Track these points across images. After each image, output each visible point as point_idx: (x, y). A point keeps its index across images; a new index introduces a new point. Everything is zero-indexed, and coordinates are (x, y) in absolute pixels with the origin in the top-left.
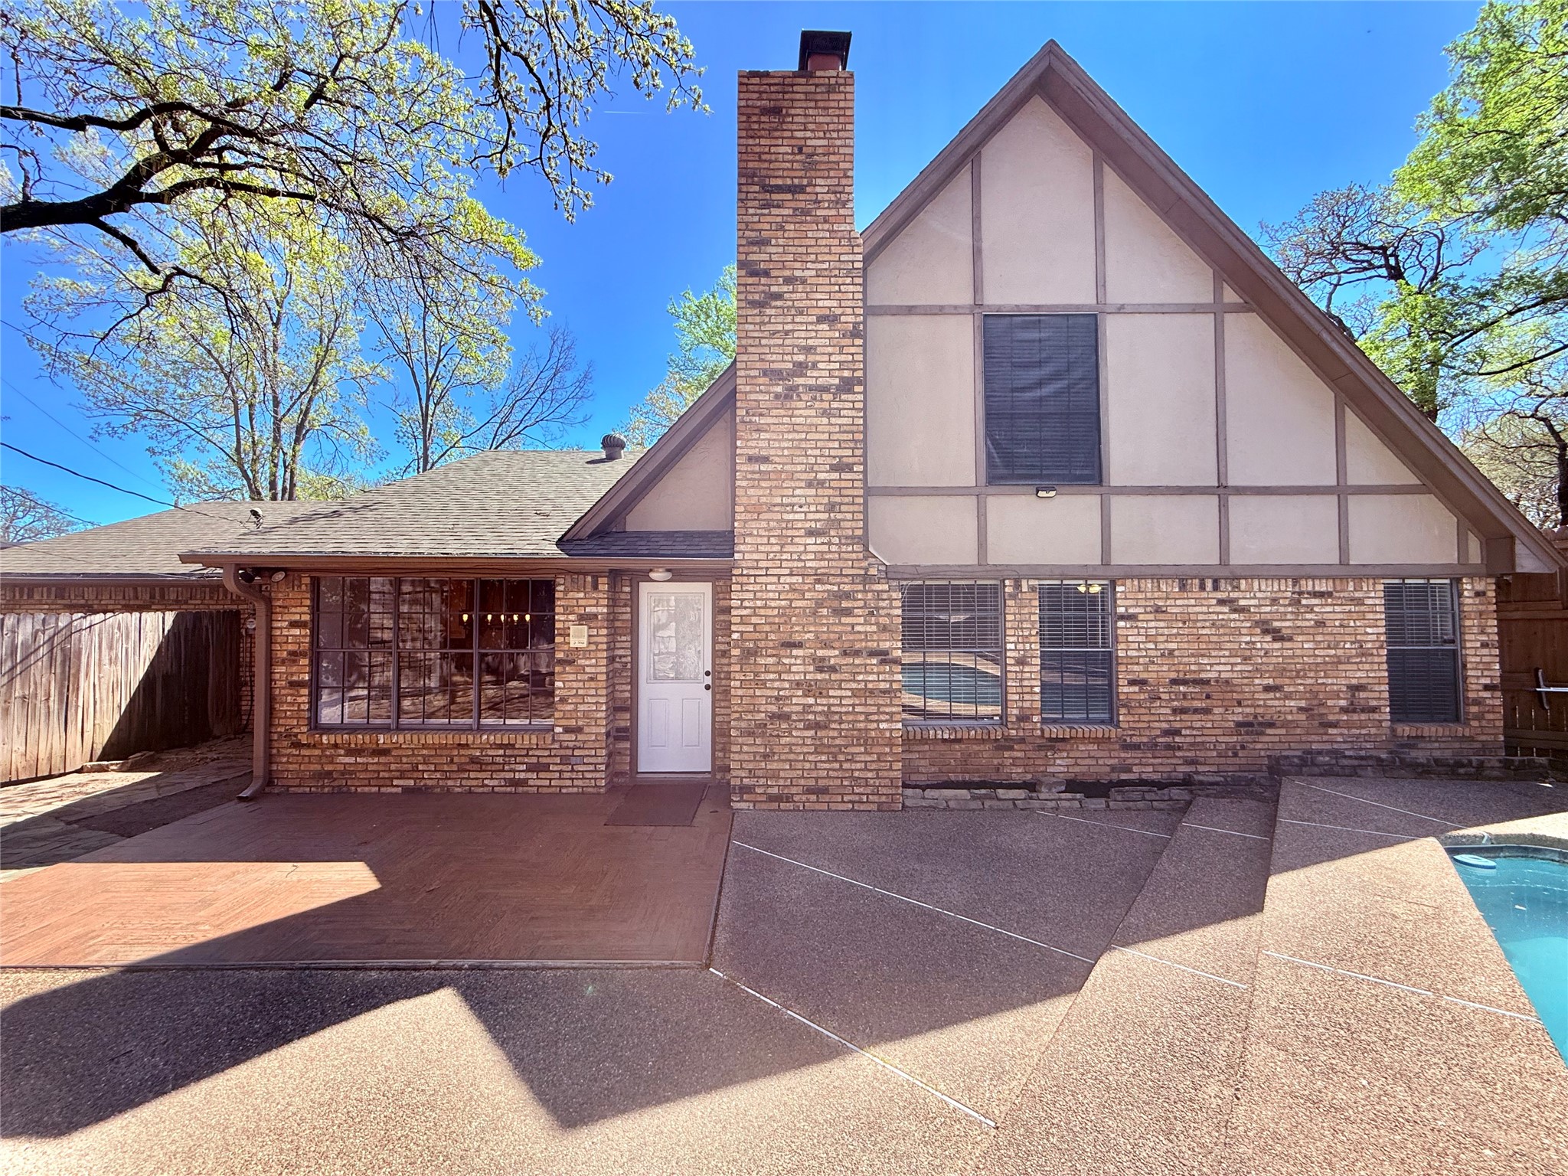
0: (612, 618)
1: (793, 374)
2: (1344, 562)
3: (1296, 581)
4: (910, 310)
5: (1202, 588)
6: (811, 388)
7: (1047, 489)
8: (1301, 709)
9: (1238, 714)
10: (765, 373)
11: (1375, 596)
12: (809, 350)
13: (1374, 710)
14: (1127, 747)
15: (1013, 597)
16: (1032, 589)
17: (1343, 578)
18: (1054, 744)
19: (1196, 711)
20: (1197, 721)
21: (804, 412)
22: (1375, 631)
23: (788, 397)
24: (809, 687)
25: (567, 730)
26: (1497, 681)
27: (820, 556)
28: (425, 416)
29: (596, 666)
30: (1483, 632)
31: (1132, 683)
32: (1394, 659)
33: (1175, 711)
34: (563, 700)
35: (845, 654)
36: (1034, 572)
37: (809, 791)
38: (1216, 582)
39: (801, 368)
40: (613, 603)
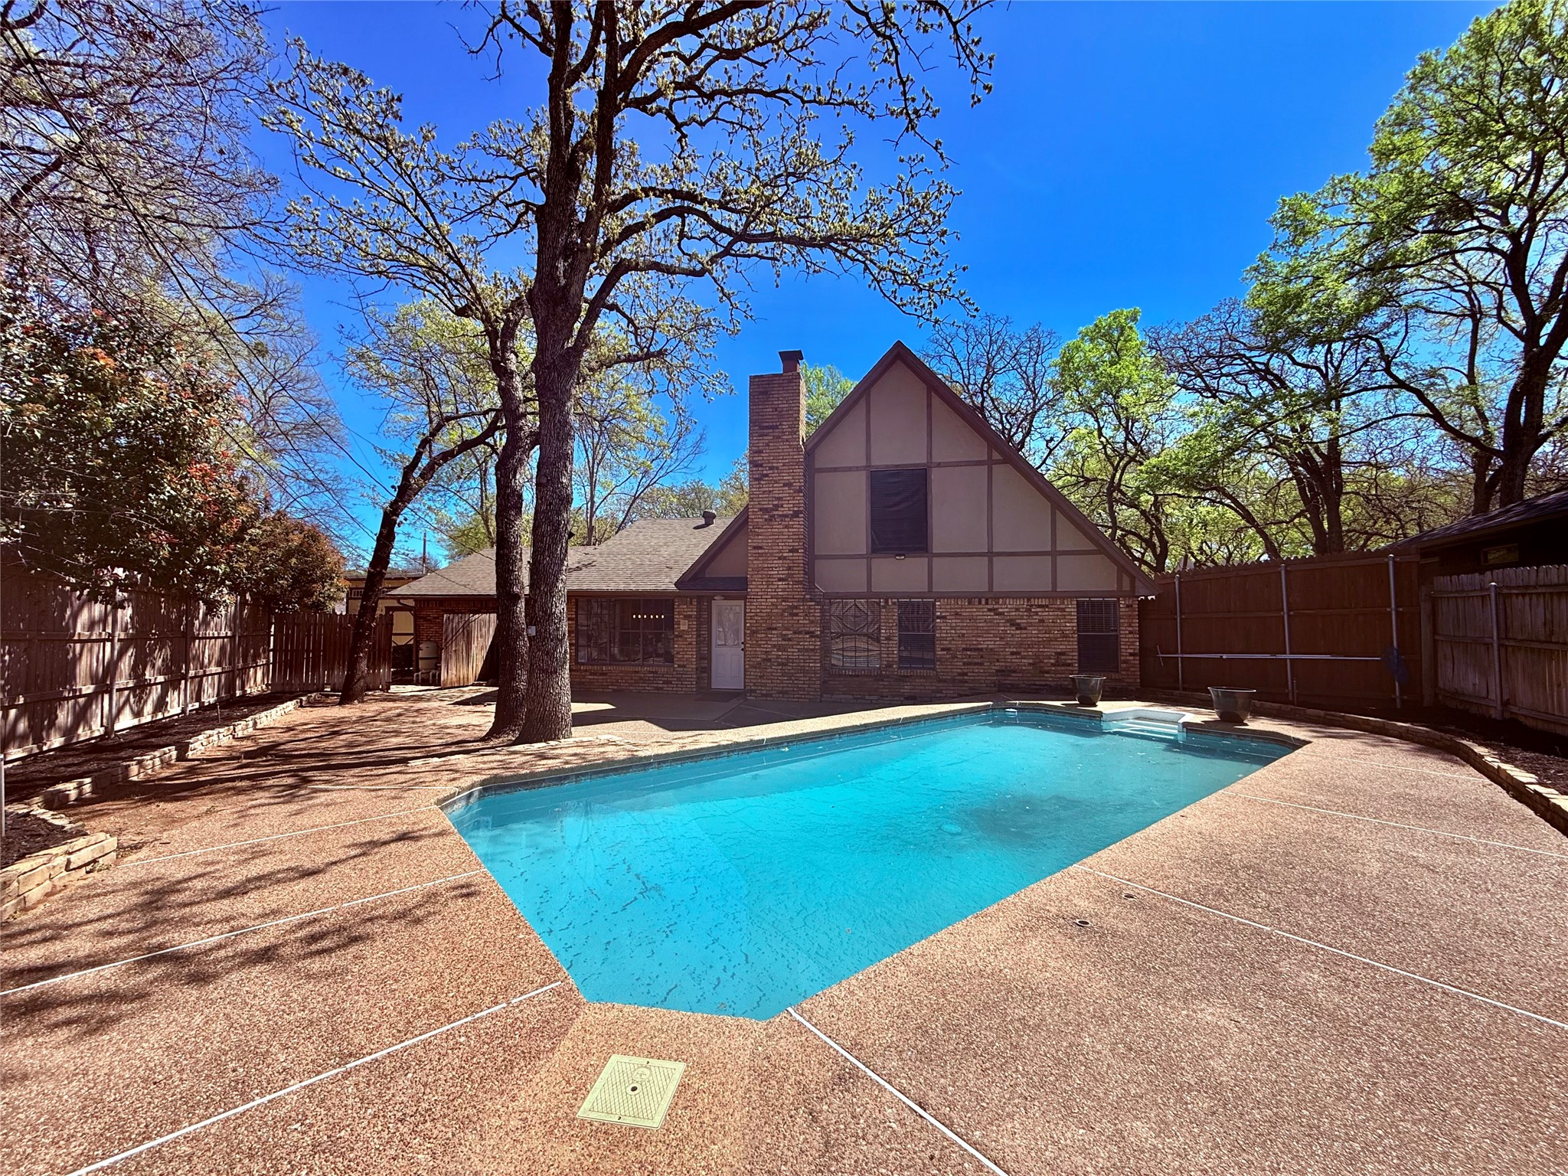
0: (698, 617)
1: (772, 510)
2: (1054, 590)
3: (1029, 600)
4: (835, 470)
5: (980, 603)
6: (780, 516)
7: (900, 555)
8: (1030, 664)
9: (997, 666)
10: (761, 510)
11: (1071, 608)
12: (779, 499)
13: (1069, 665)
14: (940, 681)
15: (884, 607)
16: (894, 603)
17: (1055, 598)
18: (903, 679)
19: (975, 664)
20: (976, 669)
21: (777, 527)
22: (1071, 625)
23: (771, 520)
24: (780, 648)
25: (679, 666)
26: (1137, 651)
27: (784, 590)
28: (592, 474)
29: (692, 638)
30: (1130, 626)
31: (943, 650)
32: (1080, 639)
33: (964, 664)
34: (678, 653)
35: (795, 633)
36: (893, 595)
37: (779, 692)
38: (987, 600)
39: (776, 507)
40: (699, 610)
